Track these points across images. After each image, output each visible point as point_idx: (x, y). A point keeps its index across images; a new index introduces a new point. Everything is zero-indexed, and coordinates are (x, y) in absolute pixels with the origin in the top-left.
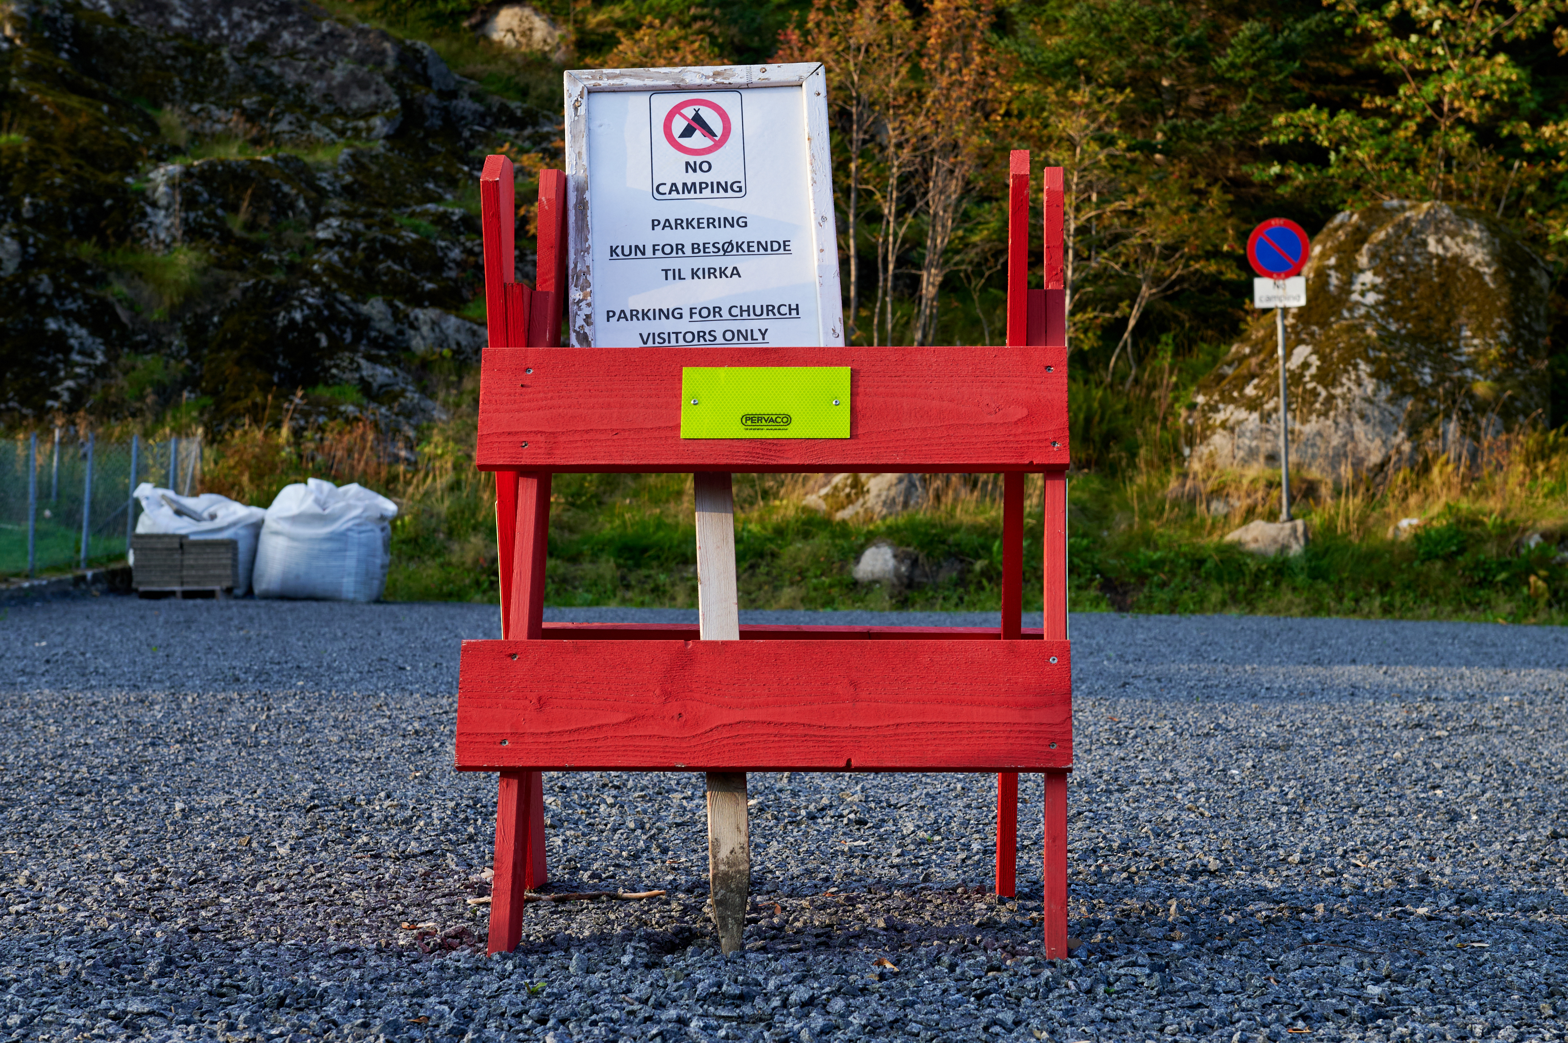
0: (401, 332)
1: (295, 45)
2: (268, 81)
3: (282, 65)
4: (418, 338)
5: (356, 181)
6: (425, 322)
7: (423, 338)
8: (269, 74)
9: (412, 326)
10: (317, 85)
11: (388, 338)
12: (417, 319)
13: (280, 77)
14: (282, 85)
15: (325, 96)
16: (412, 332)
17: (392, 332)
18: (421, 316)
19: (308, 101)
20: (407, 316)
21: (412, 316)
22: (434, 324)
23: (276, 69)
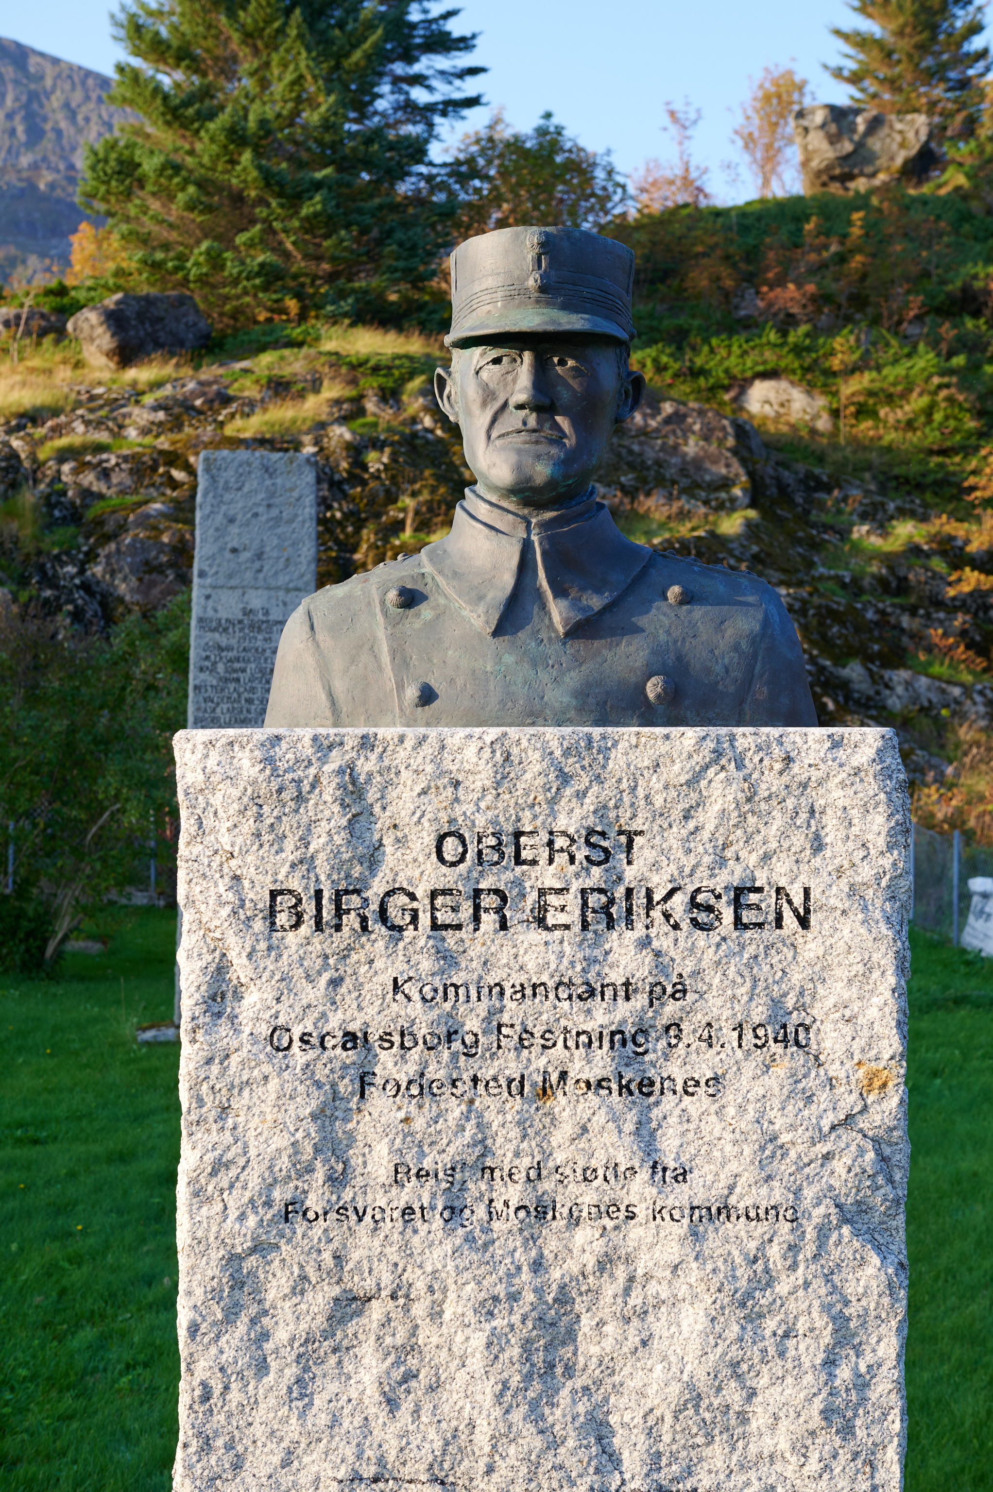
0: (878, 693)
1: (647, 425)
2: (631, 459)
3: (641, 444)
4: (895, 698)
5: (762, 551)
6: (899, 683)
7: (899, 697)
8: (631, 452)
9: (887, 686)
10: (674, 460)
11: (869, 698)
12: (891, 679)
13: (640, 454)
14: (643, 462)
15: (682, 470)
16: (888, 692)
17: (871, 693)
18: (895, 678)
19: (668, 476)
20: (882, 677)
21: (886, 677)
22: (908, 684)
23: (636, 448)
